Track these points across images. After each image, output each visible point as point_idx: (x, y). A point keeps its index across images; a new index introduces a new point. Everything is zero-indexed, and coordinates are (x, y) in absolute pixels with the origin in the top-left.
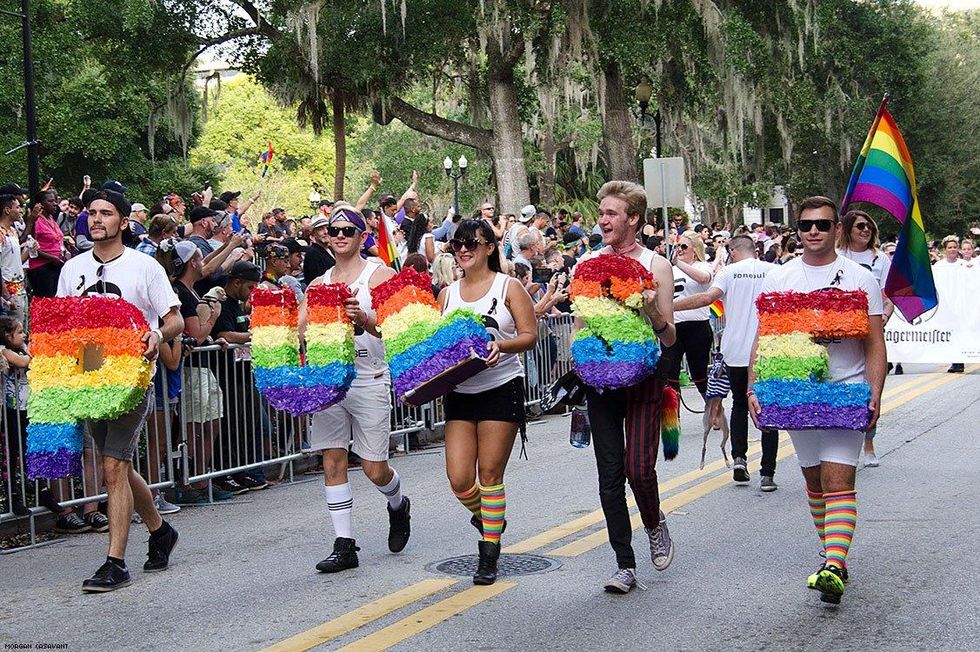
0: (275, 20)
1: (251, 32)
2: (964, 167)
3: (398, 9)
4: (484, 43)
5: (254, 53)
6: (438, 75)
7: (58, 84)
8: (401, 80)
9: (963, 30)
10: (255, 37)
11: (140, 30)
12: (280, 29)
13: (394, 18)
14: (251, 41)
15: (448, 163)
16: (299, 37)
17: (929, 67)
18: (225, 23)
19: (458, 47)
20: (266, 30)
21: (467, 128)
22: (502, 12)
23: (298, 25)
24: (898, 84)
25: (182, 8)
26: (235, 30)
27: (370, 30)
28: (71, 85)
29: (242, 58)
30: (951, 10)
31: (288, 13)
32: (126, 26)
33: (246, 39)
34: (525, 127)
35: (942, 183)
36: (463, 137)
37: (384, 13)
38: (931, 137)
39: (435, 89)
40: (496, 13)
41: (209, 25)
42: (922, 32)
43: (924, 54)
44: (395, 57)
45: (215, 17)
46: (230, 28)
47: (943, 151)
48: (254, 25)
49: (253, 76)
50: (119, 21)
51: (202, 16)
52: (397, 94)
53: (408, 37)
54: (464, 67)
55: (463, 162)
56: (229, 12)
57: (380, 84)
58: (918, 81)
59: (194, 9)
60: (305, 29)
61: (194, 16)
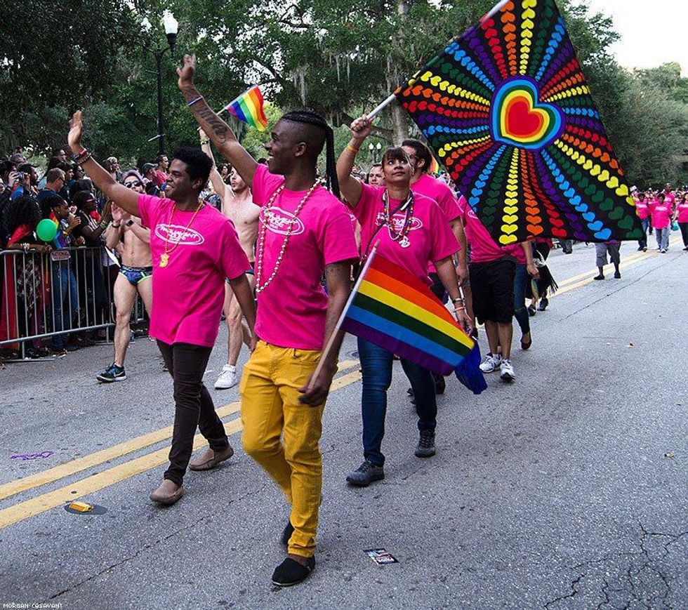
0: (283, 75)
1: (272, 81)
2: (643, 151)
3: (346, 69)
4: (389, 86)
5: (273, 91)
6: (366, 102)
7: (178, 107)
8: (347, 105)
9: (643, 79)
10: (274, 83)
11: (217, 80)
12: (287, 79)
13: (344, 74)
14: (272, 86)
15: (371, 147)
16: (295, 83)
17: (625, 98)
18: (259, 77)
19: (376, 87)
20: (278, 80)
21: (380, 129)
22: (398, 70)
23: (295, 76)
24: (608, 107)
25: (238, 69)
26: (264, 80)
27: (332, 79)
28: (185, 107)
29: (267, 94)
30: (637, 69)
31: (290, 72)
32: (210, 79)
33: (270, 84)
34: (411, 129)
35: (631, 159)
36: (378, 133)
37: (338, 71)
38: (626, 135)
39: (364, 109)
40: (396, 71)
41: (251, 77)
42: (622, 79)
43: (623, 91)
44: (344, 93)
45: (254, 73)
46: (261, 79)
47: (632, 142)
48: (273, 77)
49: (273, 103)
50: (207, 76)
51: (248, 73)
52: (344, 112)
53: (351, 83)
54: (379, 98)
55: (379, 146)
56: (261, 71)
57: (336, 107)
58: (619, 105)
59: (244, 69)
60: (299, 79)
61: (244, 74)
